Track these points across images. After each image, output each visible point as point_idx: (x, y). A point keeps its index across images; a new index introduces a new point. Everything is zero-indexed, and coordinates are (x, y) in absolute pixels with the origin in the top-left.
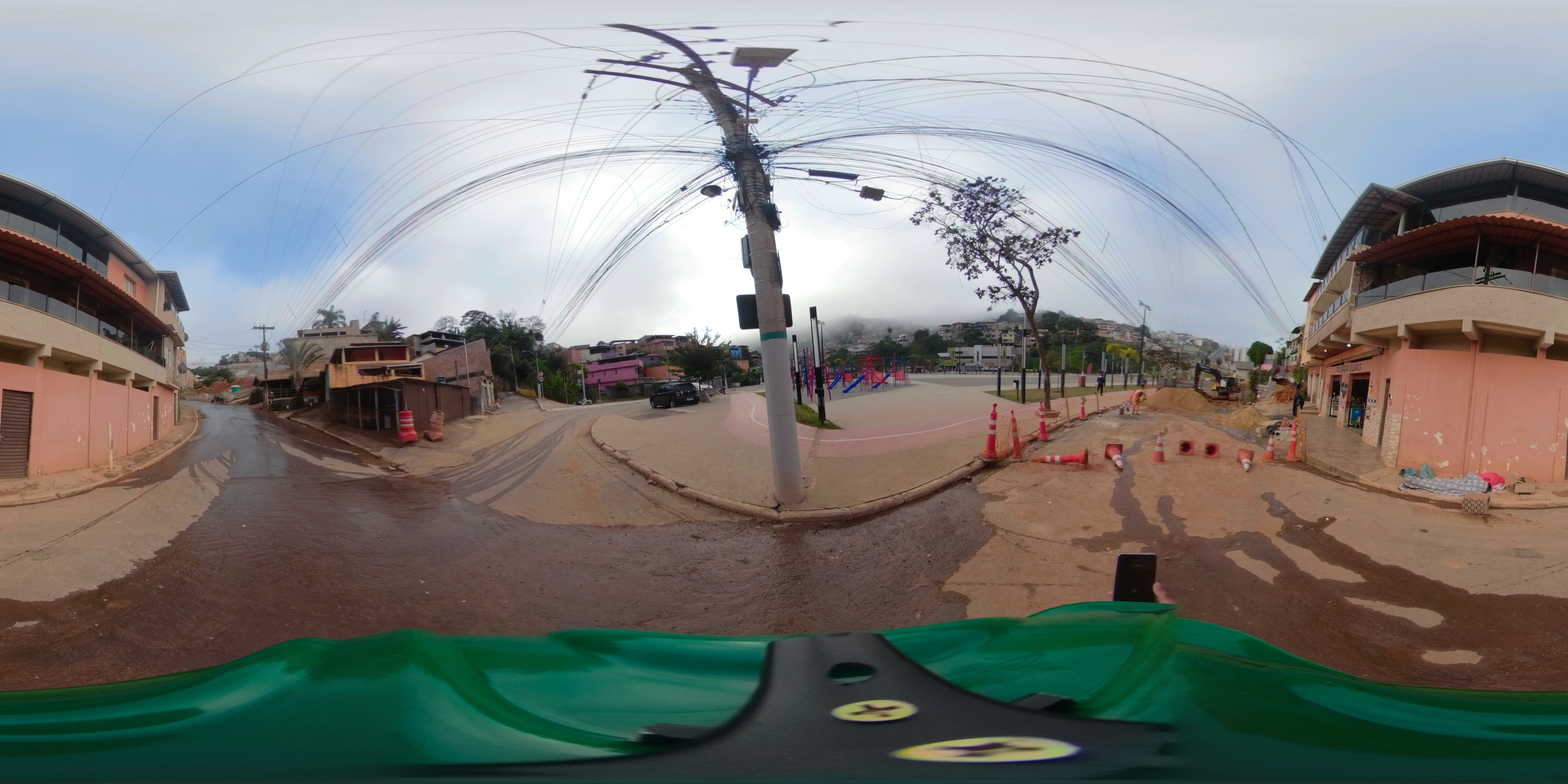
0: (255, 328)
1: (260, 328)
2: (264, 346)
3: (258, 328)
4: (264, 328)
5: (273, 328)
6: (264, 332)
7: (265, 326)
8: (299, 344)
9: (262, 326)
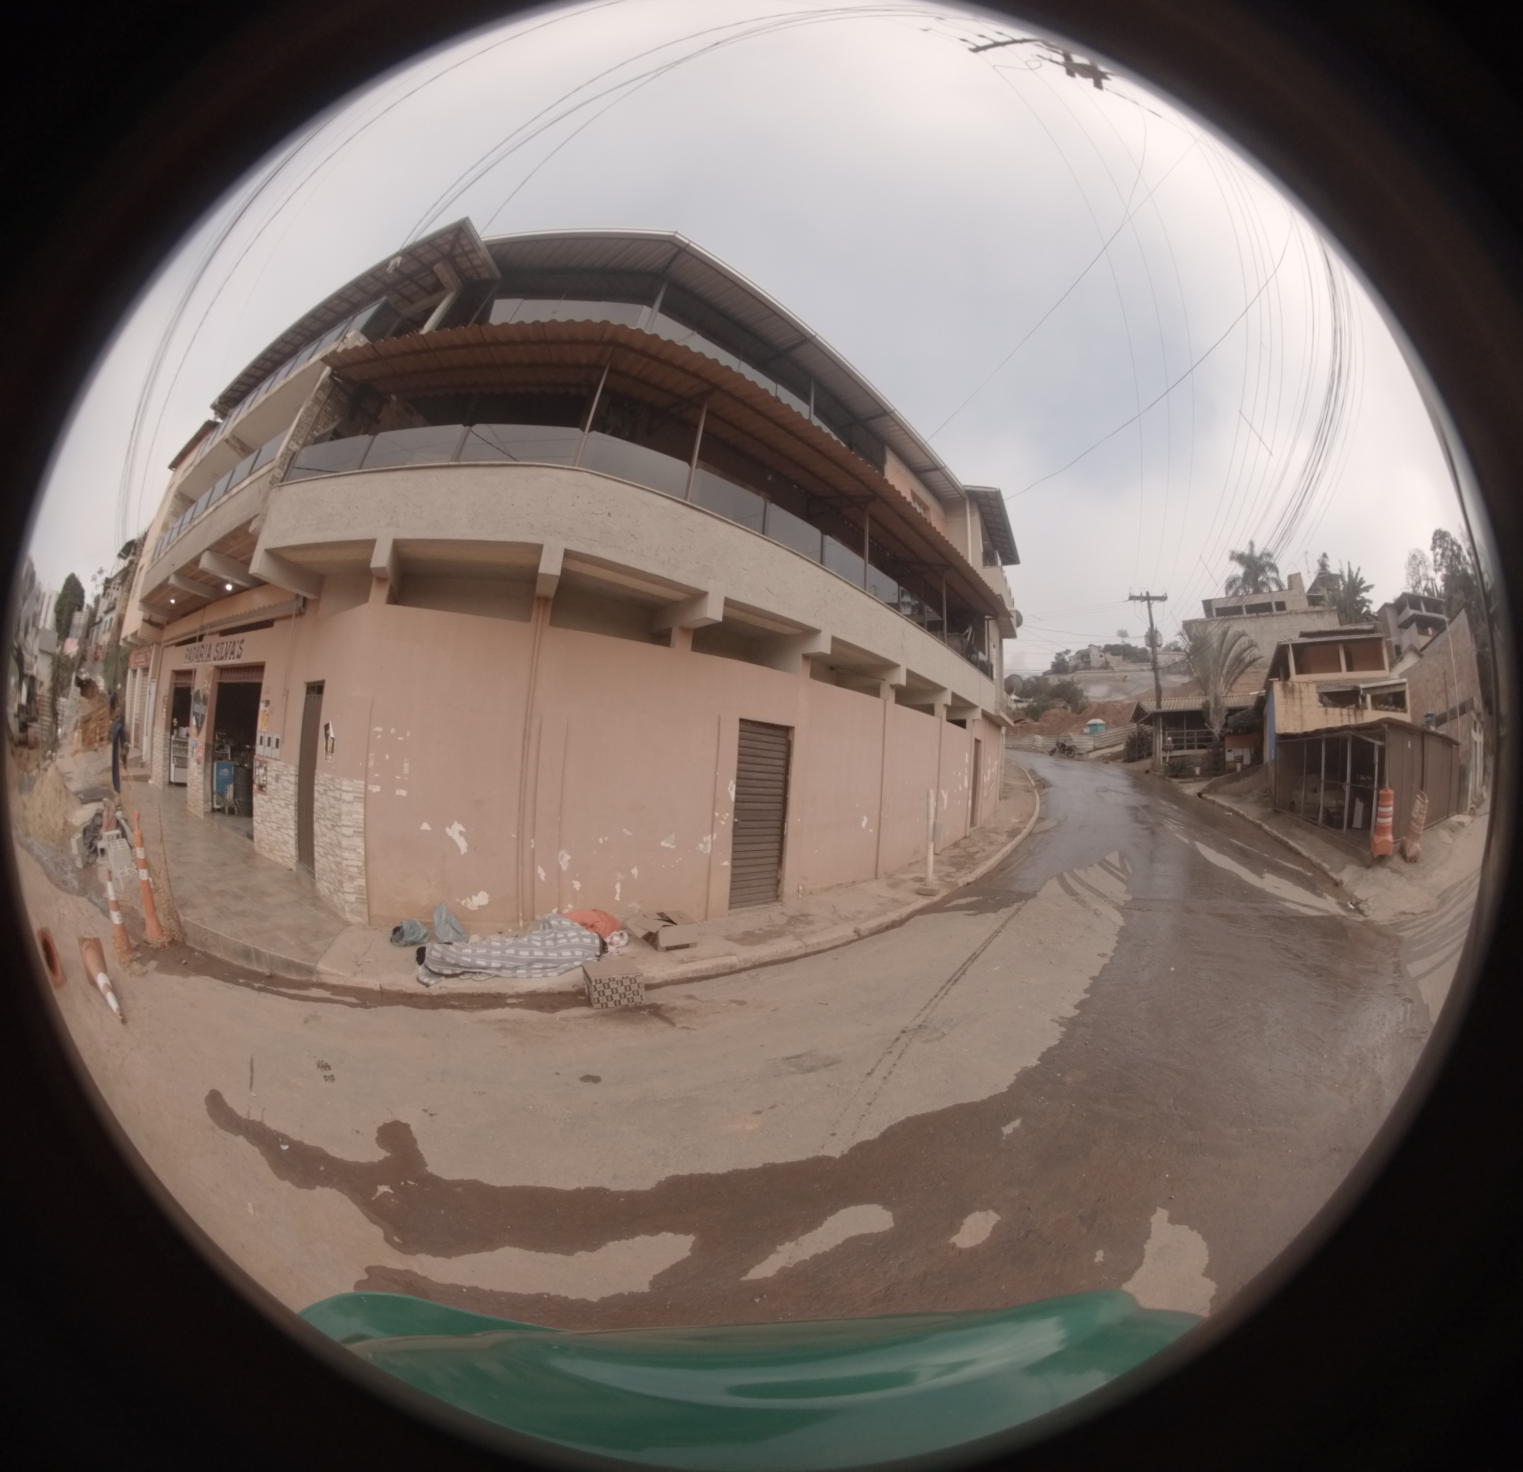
0: (1132, 598)
1: (1141, 598)
2: (1152, 636)
3: (1138, 598)
4: (1148, 598)
5: (1163, 598)
6: (1149, 607)
7: (1152, 594)
8: (1215, 629)
9: (1144, 595)
